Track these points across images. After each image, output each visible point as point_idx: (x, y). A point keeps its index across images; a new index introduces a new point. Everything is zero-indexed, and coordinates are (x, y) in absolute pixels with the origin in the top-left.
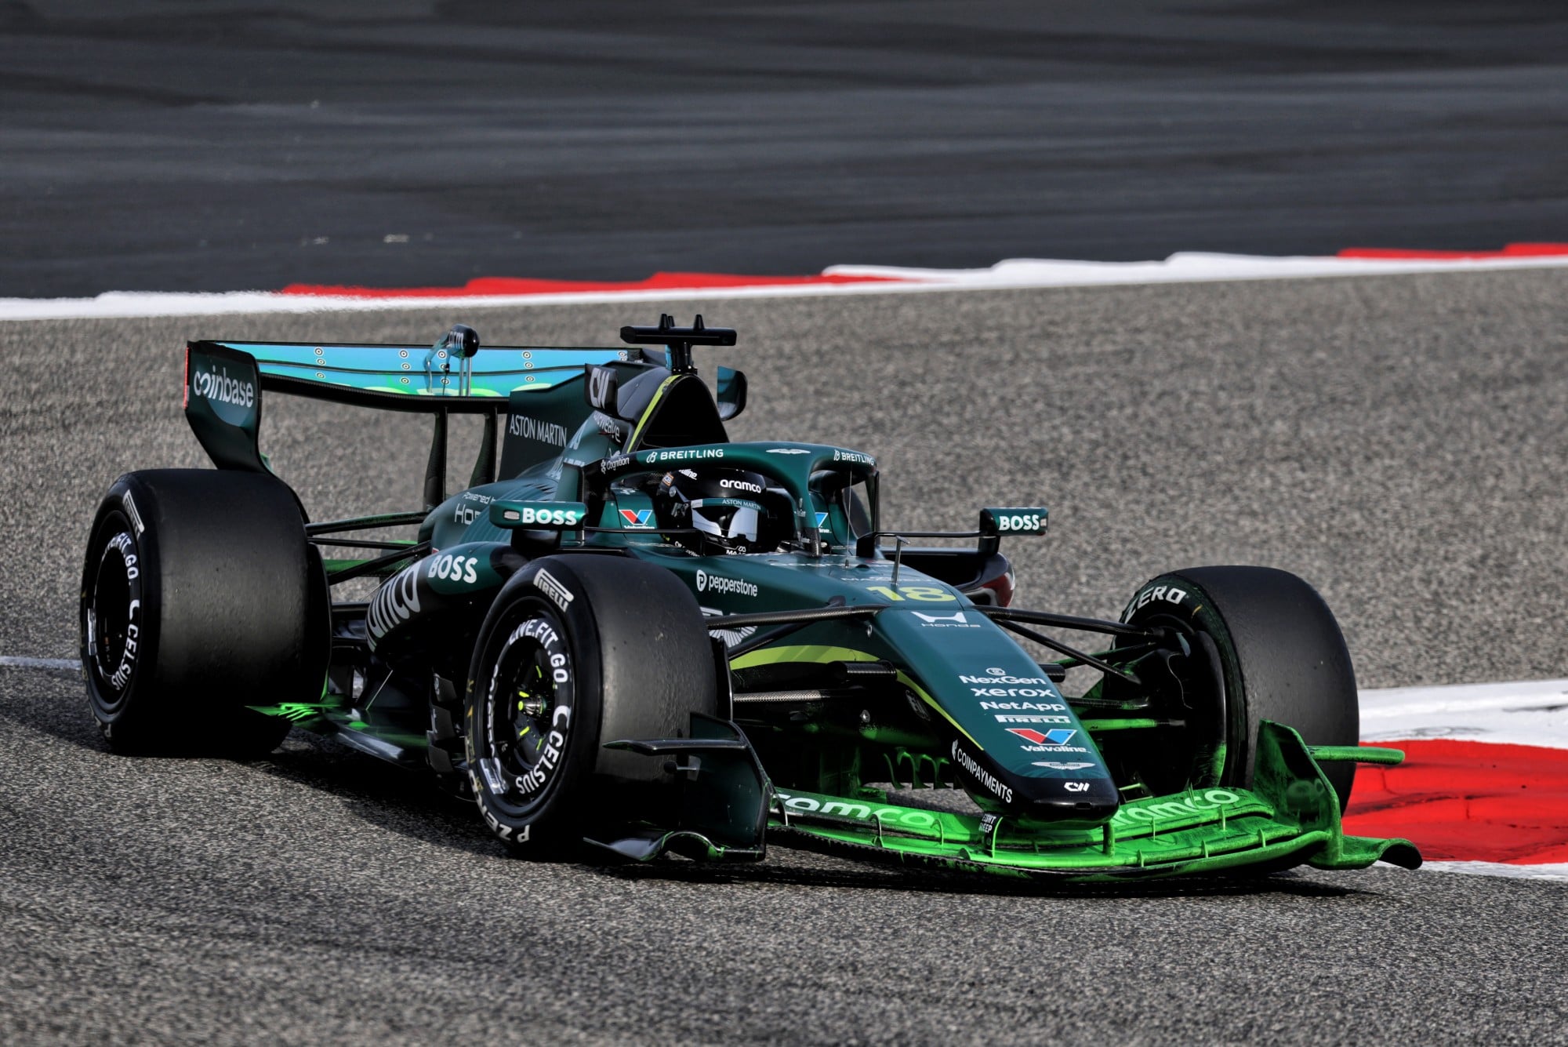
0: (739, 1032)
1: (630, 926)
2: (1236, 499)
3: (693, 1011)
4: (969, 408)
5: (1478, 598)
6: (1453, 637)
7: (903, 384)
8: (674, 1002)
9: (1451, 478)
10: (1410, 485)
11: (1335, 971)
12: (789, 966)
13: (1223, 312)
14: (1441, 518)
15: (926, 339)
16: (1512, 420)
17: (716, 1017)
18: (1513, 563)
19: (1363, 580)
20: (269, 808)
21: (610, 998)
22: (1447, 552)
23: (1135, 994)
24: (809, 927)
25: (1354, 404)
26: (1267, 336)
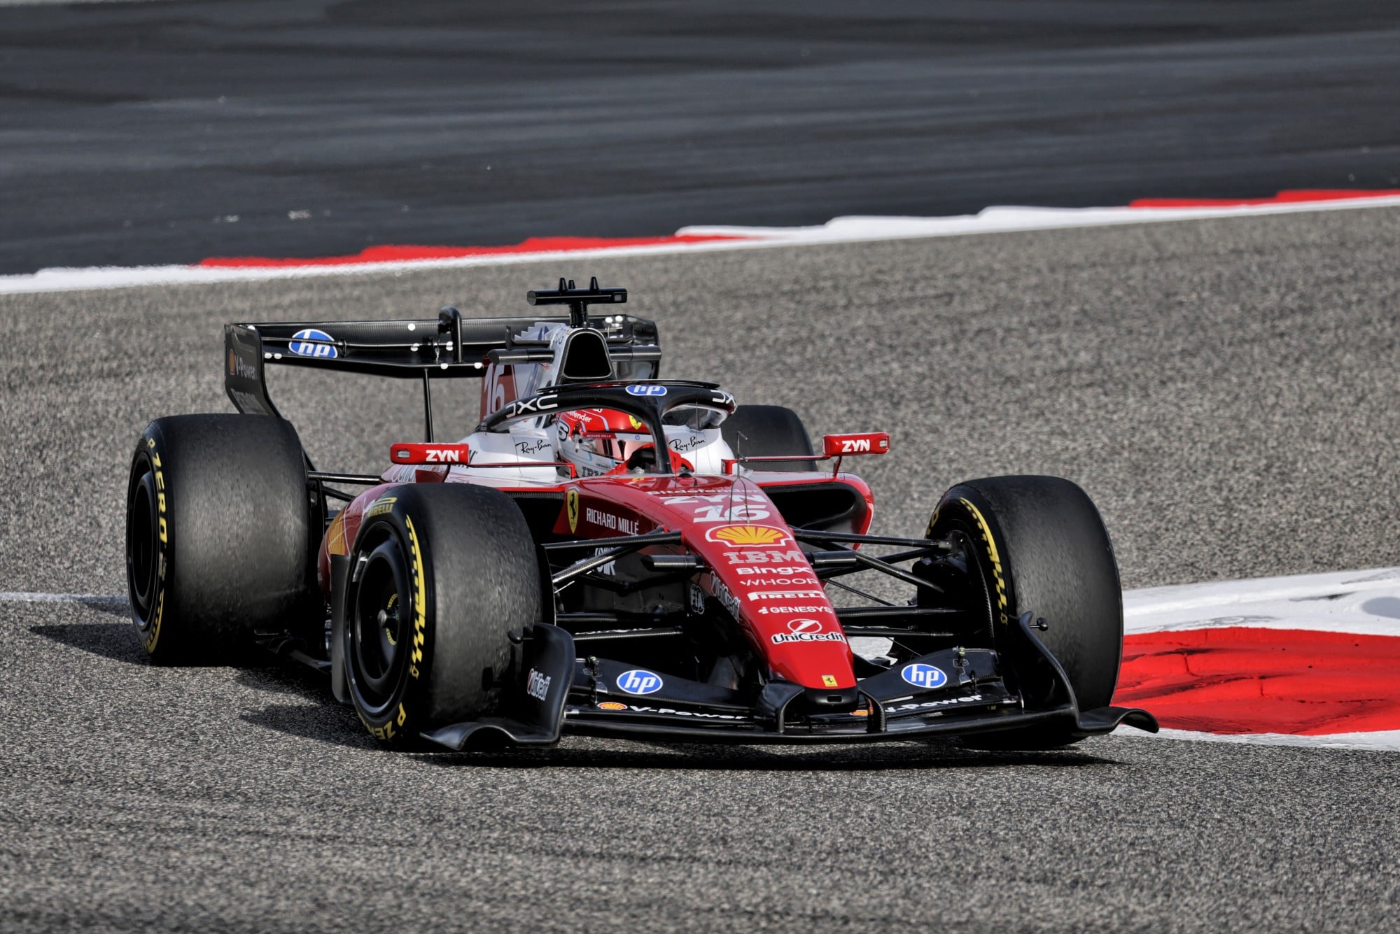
0: (624, 901)
1: (526, 811)
2: (1048, 421)
3: (583, 883)
4: (810, 348)
5: (1264, 502)
6: (1243, 537)
7: (750, 329)
8: (566, 876)
9: (1237, 397)
10: (1201, 405)
11: (1150, 832)
12: (667, 842)
13: (1031, 258)
14: (1230, 433)
15: (769, 289)
16: (1288, 345)
17: (604, 888)
18: (1294, 471)
19: (1162, 489)
20: (202, 717)
21: (510, 874)
22: (1235, 462)
23: (974, 857)
24: (683, 807)
25: (1148, 335)
26: (1070, 278)
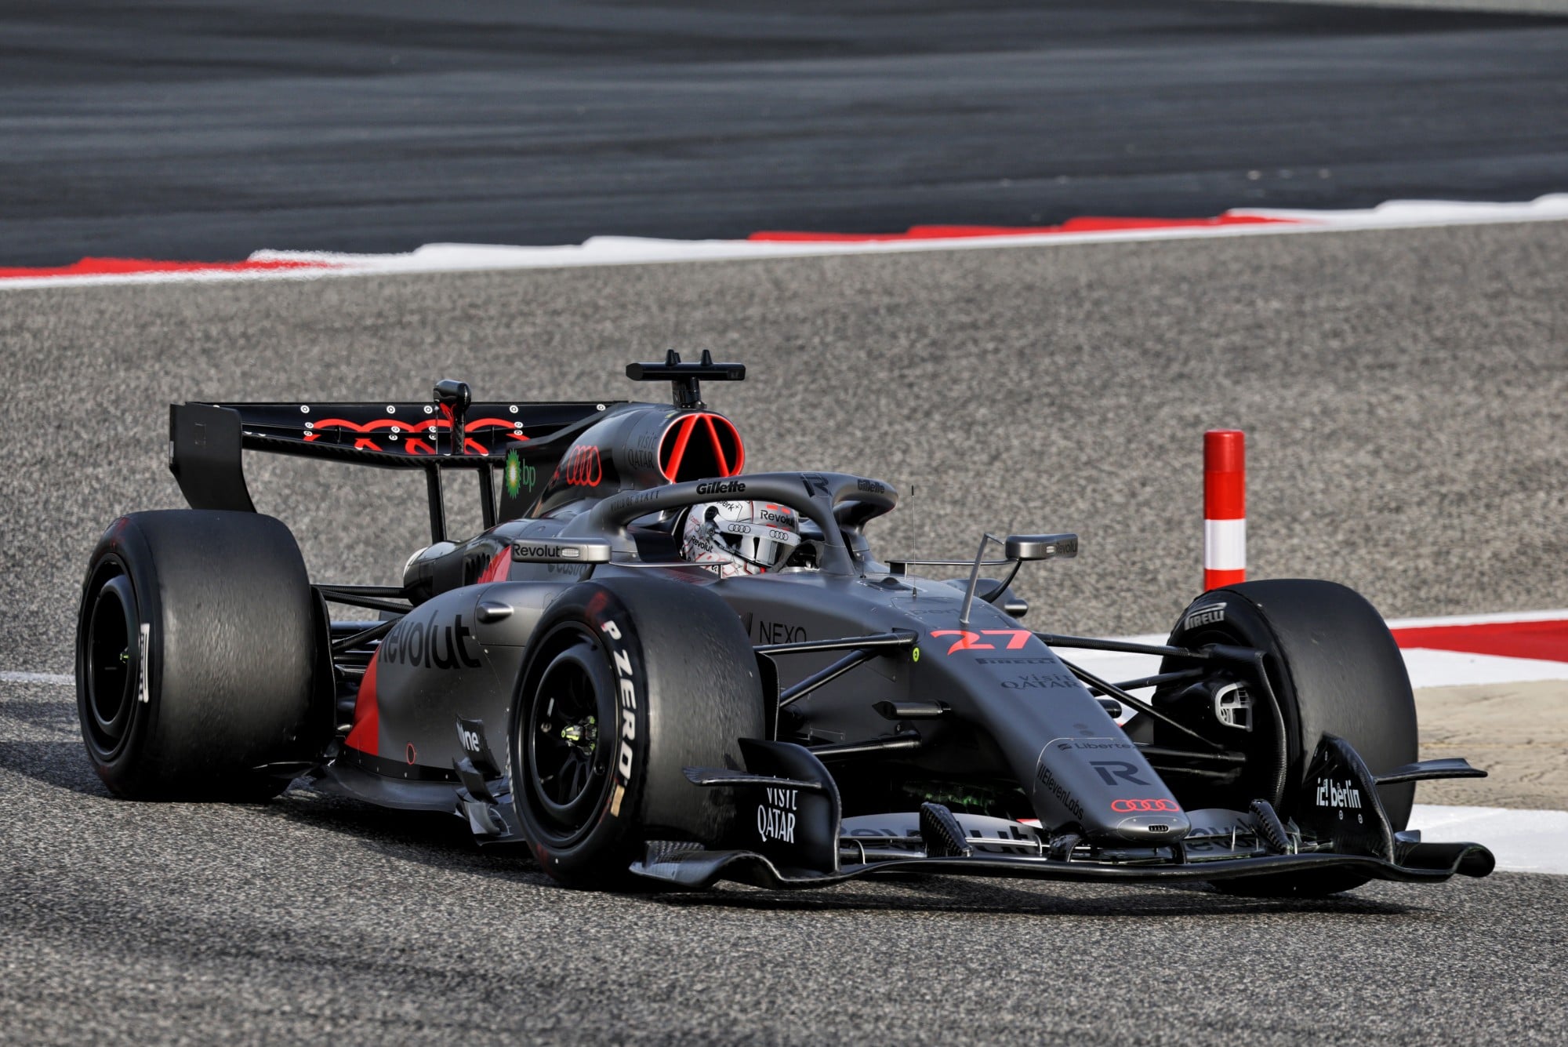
0: (174, 1001)
1: (65, 899)
3: (128, 981)
4: (394, 389)
7: (328, 366)
8: (110, 972)
9: (861, 453)
10: (822, 461)
11: (755, 932)
12: (223, 936)
13: (639, 294)
15: (349, 324)
16: (917, 397)
17: (151, 987)
18: (920, 535)
21: (47, 969)
23: (562, 957)
24: (242, 897)
25: (766, 382)
26: (682, 318)
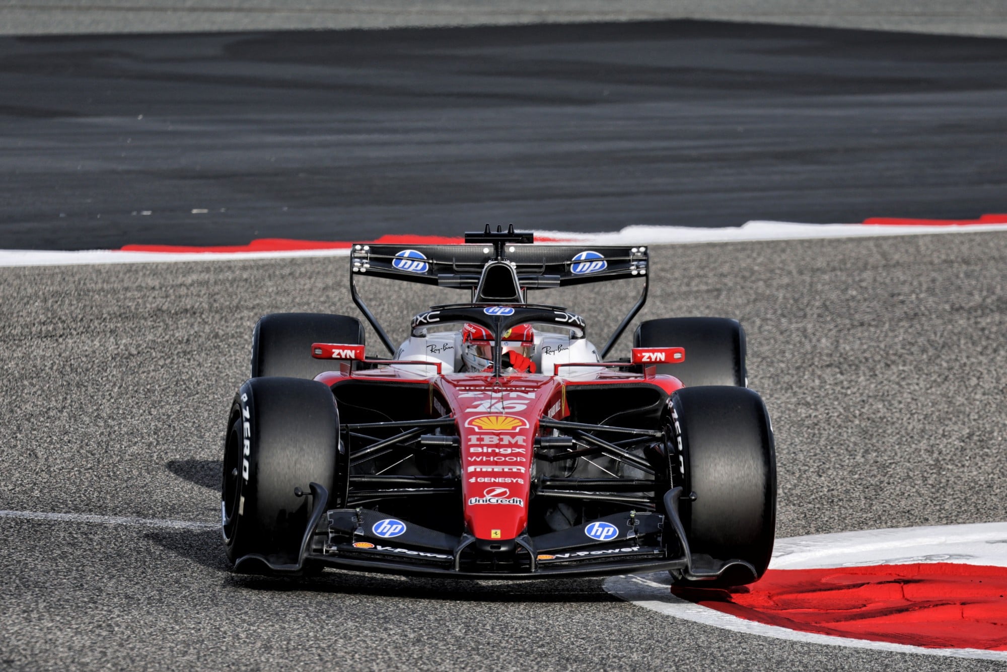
2: (795, 394)
5: (967, 464)
6: (950, 491)
9: (946, 379)
10: (917, 384)
13: (783, 262)
14: (940, 407)
16: (988, 338)
18: (991, 439)
19: (886, 450)
20: (117, 612)
22: (944, 430)
26: (815, 279)
